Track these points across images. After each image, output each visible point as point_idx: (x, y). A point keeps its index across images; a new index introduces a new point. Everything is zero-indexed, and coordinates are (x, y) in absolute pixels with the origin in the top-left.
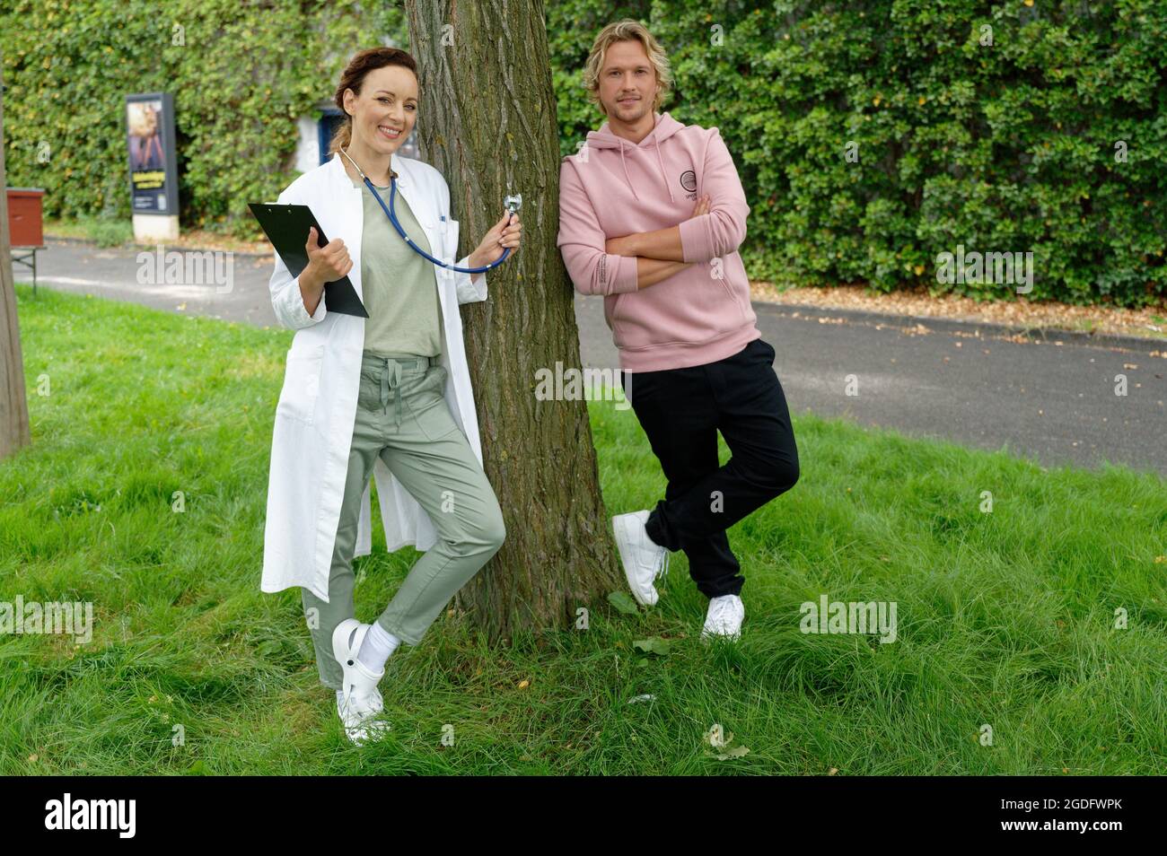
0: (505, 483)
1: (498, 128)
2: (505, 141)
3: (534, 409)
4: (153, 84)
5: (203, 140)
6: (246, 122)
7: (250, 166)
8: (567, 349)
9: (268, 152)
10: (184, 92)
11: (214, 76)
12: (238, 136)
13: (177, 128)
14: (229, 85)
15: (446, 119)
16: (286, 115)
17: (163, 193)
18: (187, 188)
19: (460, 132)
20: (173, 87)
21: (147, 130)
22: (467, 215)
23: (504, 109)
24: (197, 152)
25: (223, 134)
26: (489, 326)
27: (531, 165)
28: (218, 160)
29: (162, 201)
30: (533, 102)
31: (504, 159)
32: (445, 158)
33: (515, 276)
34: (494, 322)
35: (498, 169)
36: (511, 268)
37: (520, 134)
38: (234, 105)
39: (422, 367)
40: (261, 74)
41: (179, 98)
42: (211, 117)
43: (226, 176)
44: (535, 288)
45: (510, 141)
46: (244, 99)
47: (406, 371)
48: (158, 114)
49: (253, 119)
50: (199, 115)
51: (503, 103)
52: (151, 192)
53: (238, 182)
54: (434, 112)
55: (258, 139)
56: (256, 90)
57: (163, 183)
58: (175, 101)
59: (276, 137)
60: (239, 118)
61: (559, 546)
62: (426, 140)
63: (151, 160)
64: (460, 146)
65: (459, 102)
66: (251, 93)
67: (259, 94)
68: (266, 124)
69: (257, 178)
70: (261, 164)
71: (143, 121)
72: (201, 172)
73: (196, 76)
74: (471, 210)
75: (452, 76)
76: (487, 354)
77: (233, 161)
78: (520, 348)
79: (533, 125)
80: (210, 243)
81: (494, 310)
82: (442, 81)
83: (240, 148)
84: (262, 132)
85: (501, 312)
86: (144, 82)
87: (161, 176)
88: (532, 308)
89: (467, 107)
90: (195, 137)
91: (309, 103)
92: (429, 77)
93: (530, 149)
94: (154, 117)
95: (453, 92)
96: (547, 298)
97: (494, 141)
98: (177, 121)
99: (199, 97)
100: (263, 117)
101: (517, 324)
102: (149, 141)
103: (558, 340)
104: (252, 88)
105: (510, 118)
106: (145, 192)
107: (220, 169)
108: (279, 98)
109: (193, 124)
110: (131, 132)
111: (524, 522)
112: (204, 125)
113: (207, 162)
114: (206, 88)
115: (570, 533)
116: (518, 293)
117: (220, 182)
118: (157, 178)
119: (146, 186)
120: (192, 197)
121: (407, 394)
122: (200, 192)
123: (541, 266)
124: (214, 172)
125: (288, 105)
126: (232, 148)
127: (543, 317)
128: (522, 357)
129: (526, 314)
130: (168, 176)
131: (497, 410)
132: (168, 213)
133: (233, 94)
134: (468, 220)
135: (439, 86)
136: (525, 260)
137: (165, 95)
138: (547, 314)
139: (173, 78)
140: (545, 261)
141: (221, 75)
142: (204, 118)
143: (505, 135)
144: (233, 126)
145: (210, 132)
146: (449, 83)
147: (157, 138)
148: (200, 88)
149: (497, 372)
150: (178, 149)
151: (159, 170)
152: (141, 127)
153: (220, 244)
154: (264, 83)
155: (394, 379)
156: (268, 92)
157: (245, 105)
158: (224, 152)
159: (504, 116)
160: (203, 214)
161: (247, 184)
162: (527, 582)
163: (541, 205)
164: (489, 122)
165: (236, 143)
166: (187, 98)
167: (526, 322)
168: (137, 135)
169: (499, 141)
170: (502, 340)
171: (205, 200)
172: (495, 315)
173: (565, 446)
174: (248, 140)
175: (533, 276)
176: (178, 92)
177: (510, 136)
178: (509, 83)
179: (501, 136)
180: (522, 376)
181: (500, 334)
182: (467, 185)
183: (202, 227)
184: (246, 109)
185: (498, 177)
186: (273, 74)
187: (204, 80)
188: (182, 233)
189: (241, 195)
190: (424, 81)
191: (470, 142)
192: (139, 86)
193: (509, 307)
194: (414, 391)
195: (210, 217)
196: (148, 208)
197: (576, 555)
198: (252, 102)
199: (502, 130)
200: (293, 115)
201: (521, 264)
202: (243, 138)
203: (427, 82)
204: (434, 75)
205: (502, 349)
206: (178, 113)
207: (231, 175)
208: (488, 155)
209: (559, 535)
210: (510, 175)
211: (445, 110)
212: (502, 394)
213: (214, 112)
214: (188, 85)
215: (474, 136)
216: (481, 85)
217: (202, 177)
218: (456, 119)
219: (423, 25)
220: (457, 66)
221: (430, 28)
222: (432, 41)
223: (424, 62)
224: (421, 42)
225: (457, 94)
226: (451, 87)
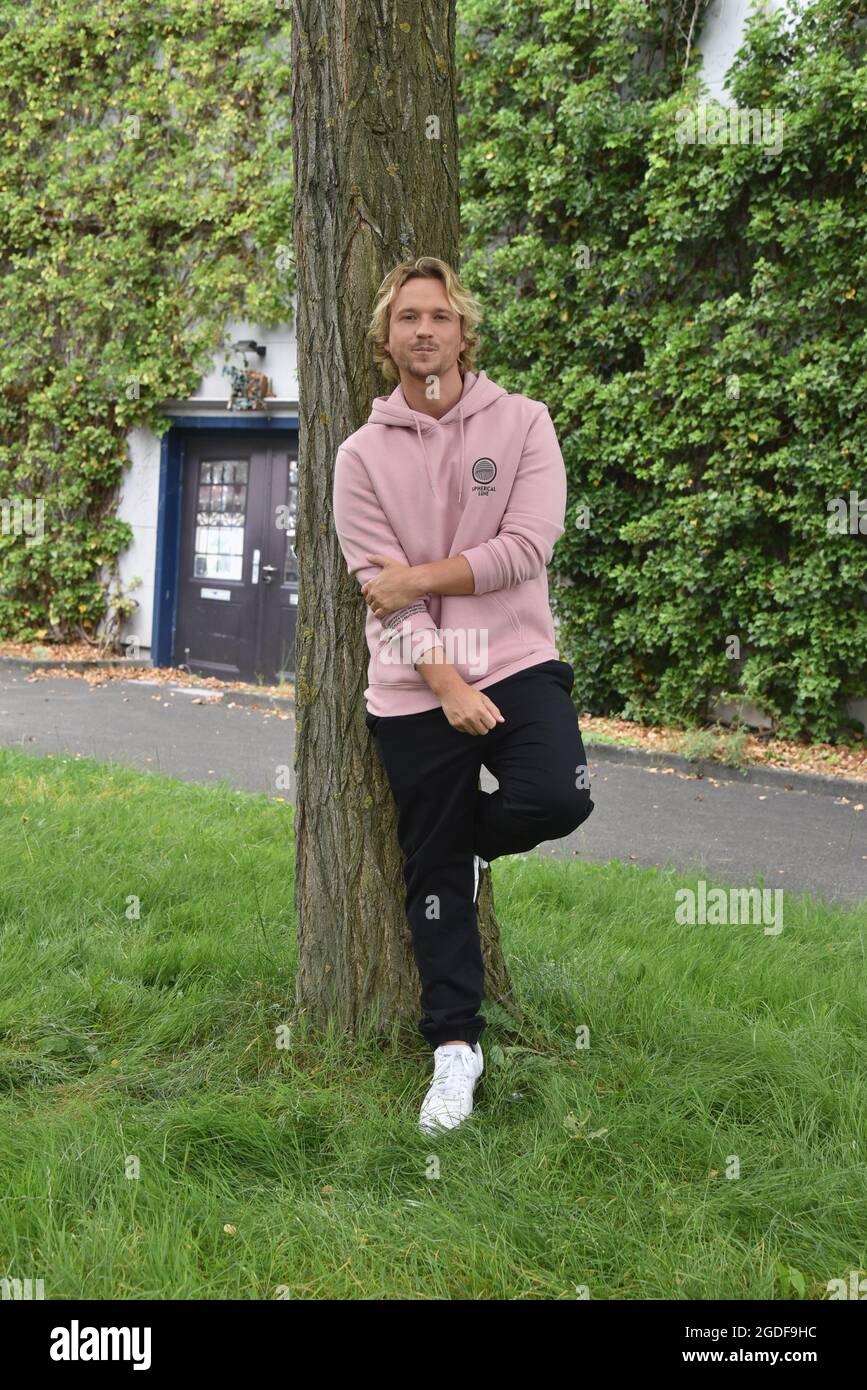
6: (35, 427)
9: (69, 484)
12: (19, 451)
15: (332, 394)
16: (107, 421)
19: (347, 409)
32: (328, 441)
38: (16, 396)
40: (70, 345)
46: (35, 387)
49: (48, 424)
54: (319, 385)
55: (53, 460)
56: (59, 374)
59: (86, 459)
60: (22, 421)
62: (307, 418)
64: (345, 428)
65: (348, 375)
66: (49, 379)
67: (62, 381)
68: (72, 433)
75: (343, 344)
76: (358, 675)
82: (332, 349)
84: (62, 449)
89: (358, 381)
91: (150, 403)
92: (317, 344)
95: (342, 363)
100: (65, 421)
108: (98, 391)
125: (113, 405)
135: (328, 355)
146: (339, 351)
154: (73, 363)
156: (79, 378)
184: (36, 406)
190: (311, 348)
198: (49, 392)
200: (119, 421)
202: (27, 457)
203: (315, 349)
204: (323, 342)
211: (332, 385)
218: (343, 395)
219: (314, 282)
220: (349, 334)
221: (322, 287)
222: (323, 300)
223: (313, 326)
224: (310, 303)
225: (347, 365)
226: (341, 357)
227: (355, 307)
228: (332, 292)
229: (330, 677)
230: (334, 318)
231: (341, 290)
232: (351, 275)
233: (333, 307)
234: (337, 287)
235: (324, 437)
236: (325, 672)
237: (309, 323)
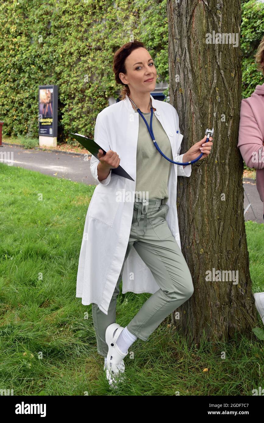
0: (201, 265)
1: (211, 85)
2: (215, 92)
3: (219, 229)
4: (50, 82)
5: (69, 106)
6: (87, 98)
7: (87, 117)
8: (238, 200)
9: (95, 112)
10: (62, 85)
11: (75, 79)
12: (84, 104)
13: (59, 100)
14: (81, 82)
15: (184, 80)
16: (103, 96)
17: (51, 127)
18: (61, 126)
19: (192, 86)
20: (58, 83)
21: (47, 101)
22: (192, 129)
23: (215, 75)
24: (66, 111)
25: (77, 103)
26: (199, 186)
27: (227, 104)
28: (75, 114)
29: (51, 131)
30: (231, 72)
31: (213, 101)
32: (183, 100)
33: (214, 161)
34: (202, 184)
35: (210, 106)
36: (212, 157)
37: (223, 88)
38: (83, 91)
39: (158, 205)
40: (95, 78)
41: (61, 88)
42: (73, 96)
43: (77, 121)
44: (224, 168)
45: (217, 92)
46: (87, 89)
47: (150, 206)
48: (52, 94)
49: (90, 97)
50: (68, 95)
51: (215, 72)
52: (47, 127)
53: (82, 124)
55: (91, 106)
56: (92, 85)
57: (52, 123)
58: (59, 89)
60: (84, 97)
61: (227, 300)
62: (173, 91)
63: (47, 113)
64: (191, 94)
65: (192, 70)
66: (90, 87)
67: (93, 87)
68: (96, 99)
69: (90, 123)
70: (92, 117)
71: (45, 97)
72: (67, 119)
73: (68, 78)
74: (194, 127)
75: (190, 57)
76: (197, 199)
77: (81, 115)
78: (214, 197)
79: (229, 83)
80: (69, 149)
81: (202, 178)
82: (185, 60)
83: (84, 110)
84: (93, 103)
85: (206, 179)
86: (47, 80)
87: (51, 120)
88: (221, 178)
89: (197, 74)
90: (66, 104)
91: (113, 91)
92: (178, 58)
93: (227, 96)
94: (50, 96)
95: (190, 66)
96: (229, 174)
97: (209, 91)
98: (59, 97)
99: (68, 88)
100: (94, 97)
101: (213, 185)
102: (48, 105)
103: (233, 195)
104: (90, 84)
105: (218, 79)
106: (45, 127)
107: (75, 118)
108: (101, 89)
109: (65, 99)
110: (40, 101)
111: (210, 286)
112: (70, 99)
113: (70, 115)
114: (72, 84)
115: (233, 293)
116: (215, 170)
117: (75, 124)
118: (50, 121)
119: (45, 124)
120: (63, 130)
121: (150, 217)
122: (66, 127)
123: (228, 157)
124: (73, 119)
125: (105, 92)
126: (81, 109)
127: (227, 183)
128: (214, 202)
129: (218, 180)
130: (54, 121)
131: (200, 228)
132: (53, 136)
133: (82, 86)
134: (192, 131)
135: (183, 63)
136: (220, 153)
137: (55, 86)
138: (229, 182)
139: (58, 79)
140: (230, 155)
141: (78, 78)
142: (70, 97)
143: (215, 88)
144: (82, 100)
145: (72, 103)
146: (188, 61)
147: (50, 104)
148: (69, 84)
149: (201, 209)
150: (59, 109)
151: (51, 118)
152: (45, 99)
153: (73, 150)
154: (95, 82)
155: (144, 209)
156: (97, 86)
157: (87, 91)
158: (77, 111)
159: (215, 78)
160: (67, 137)
161: (86, 125)
162: (209, 316)
163: (230, 126)
164: (207, 81)
165: (82, 108)
166: (64, 88)
167: (218, 185)
168: (43, 103)
169: (211, 91)
170: (205, 193)
171: (68, 131)
172: (203, 180)
173: (233, 249)
174: (87, 106)
175: (223, 161)
176: (60, 85)
177: (217, 89)
178: (219, 61)
179: (213, 89)
180: (214, 212)
181: (204, 190)
182: (193, 113)
183: (66, 142)
184: (87, 93)
185: (209, 110)
186: (99, 78)
187: (71, 80)
188: (58, 144)
189: (83, 129)
190: (175, 60)
191: (196, 92)
192: (45, 82)
193: (210, 176)
194: (153, 216)
195: (70, 138)
196: (45, 133)
197: (235, 305)
198: (90, 90)
199: (213, 86)
200: (106, 96)
201: (218, 155)
202: (86, 106)
203: (177, 60)
204: (180, 57)
205: (205, 197)
206: (59, 94)
207: (80, 121)
208: (205, 98)
209: (227, 294)
210: (215, 109)
211: (185, 76)
212: (203, 220)
213: (74, 94)
214: (64, 82)
215: (199, 88)
216: (205, 62)
217: (67, 121)
218: (190, 80)
219: (177, 31)
220: (193, 52)
221: (180, 32)
222: (181, 39)
223: (176, 50)
224: (175, 40)
225: (192, 67)
226: (189, 63)
227: (196, 40)
228: (185, 34)
229: (185, 200)
230: (186, 46)
231: (189, 33)
232: (194, 25)
233: (185, 42)
234: (187, 32)
235: (181, 99)
236: (182, 197)
237: (174, 50)
